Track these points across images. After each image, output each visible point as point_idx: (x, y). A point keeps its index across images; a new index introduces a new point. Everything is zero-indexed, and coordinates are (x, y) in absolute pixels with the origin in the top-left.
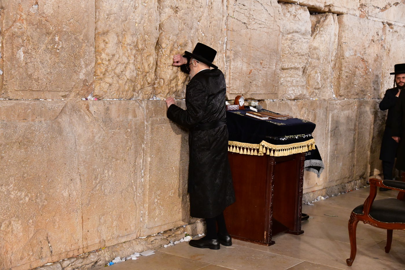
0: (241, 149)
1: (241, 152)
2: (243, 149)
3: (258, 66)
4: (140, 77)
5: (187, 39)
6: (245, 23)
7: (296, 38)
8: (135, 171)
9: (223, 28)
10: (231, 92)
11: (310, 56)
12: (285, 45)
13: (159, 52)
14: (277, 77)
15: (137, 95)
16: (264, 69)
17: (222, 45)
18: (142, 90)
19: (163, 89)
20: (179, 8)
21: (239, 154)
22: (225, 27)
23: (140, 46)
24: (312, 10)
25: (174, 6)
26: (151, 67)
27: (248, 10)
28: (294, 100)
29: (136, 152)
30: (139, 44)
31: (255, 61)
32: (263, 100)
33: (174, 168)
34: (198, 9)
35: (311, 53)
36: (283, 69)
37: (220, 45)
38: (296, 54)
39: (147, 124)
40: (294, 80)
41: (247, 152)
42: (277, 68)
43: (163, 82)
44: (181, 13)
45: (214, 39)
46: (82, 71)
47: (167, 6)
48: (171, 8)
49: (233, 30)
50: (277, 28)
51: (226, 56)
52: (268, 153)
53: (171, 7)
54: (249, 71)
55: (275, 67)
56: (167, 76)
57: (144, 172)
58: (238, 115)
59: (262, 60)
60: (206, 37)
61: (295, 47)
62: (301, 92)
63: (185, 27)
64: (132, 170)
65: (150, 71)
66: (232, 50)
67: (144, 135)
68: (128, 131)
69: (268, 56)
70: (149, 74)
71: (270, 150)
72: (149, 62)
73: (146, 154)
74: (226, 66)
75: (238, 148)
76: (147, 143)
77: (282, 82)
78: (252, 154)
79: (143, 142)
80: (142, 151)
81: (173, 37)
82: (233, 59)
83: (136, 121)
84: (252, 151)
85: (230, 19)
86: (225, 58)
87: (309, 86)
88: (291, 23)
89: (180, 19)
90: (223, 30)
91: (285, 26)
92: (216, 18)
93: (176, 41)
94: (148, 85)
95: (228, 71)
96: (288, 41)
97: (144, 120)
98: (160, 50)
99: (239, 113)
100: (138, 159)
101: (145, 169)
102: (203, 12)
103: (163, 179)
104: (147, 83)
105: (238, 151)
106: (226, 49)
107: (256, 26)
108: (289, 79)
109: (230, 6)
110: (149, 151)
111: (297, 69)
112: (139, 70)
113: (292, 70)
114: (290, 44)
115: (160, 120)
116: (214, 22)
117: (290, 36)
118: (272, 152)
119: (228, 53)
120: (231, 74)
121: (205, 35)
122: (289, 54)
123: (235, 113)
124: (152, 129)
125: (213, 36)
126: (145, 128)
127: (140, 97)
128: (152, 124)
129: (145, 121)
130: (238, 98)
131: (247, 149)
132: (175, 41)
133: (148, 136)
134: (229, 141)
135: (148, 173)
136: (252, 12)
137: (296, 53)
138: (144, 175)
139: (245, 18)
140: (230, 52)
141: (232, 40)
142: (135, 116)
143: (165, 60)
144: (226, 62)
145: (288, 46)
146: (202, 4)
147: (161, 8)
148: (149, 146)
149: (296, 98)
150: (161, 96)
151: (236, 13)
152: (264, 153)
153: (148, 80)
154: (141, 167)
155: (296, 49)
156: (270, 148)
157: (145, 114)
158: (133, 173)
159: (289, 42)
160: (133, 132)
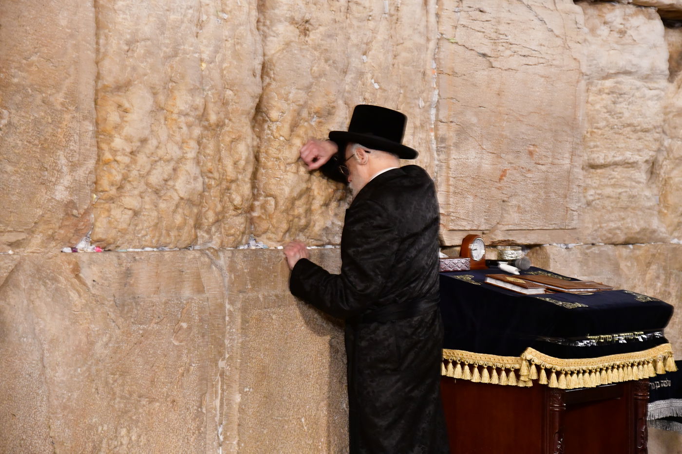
0: (476, 370)
1: (476, 378)
2: (481, 368)
3: (524, 161)
4: (214, 192)
5: (332, 97)
6: (484, 55)
7: (625, 88)
8: (199, 430)
9: (428, 67)
10: (452, 227)
11: (668, 132)
12: (598, 107)
13: (264, 130)
14: (574, 186)
15: (206, 236)
16: (540, 167)
17: (426, 110)
18: (217, 224)
19: (274, 221)
20: (312, 21)
21: (469, 382)
22: (434, 66)
23: (213, 118)
24: (670, 15)
25: (298, 17)
26: (241, 167)
27: (493, 21)
28: (626, 243)
29: (204, 380)
30: (211, 112)
31: (516, 148)
32: (539, 246)
33: (303, 420)
34: (360, 24)
35: (669, 125)
36: (593, 167)
37: (422, 111)
38: (629, 129)
39: (232, 309)
40: (624, 194)
41: (491, 376)
42: (576, 164)
43: (273, 202)
44: (319, 35)
45: (405, 96)
46: (62, 181)
47: (282, 19)
48: (292, 24)
49: (454, 74)
50: (573, 65)
51: (436, 138)
52: (543, 381)
53: (292, 21)
54: (499, 173)
55: (567, 161)
56: (282, 189)
57: (224, 433)
58: (466, 284)
59: (534, 145)
60: (385, 91)
61: (624, 111)
62: (642, 224)
63: (328, 68)
64: (192, 426)
65: (240, 177)
66: (451, 122)
67: (224, 336)
68: (181, 328)
69: (549, 135)
70: (238, 185)
71: (549, 372)
72: (236, 157)
73: (229, 386)
74: (437, 162)
75: (467, 368)
76: (231, 358)
77: (591, 198)
78: (504, 381)
79: (221, 354)
80: (218, 377)
81: (296, 93)
82: (456, 145)
83: (203, 301)
84: (504, 373)
85: (445, 45)
86: (434, 142)
87: (667, 207)
88: (612, 52)
89: (315, 49)
90: (429, 72)
91: (595, 60)
92: (408, 44)
93: (306, 103)
94: (234, 213)
95: (444, 174)
96: (604, 96)
97: (223, 297)
98: (266, 127)
99: (468, 278)
100: (208, 397)
101: (227, 424)
102: (374, 31)
103: (275, 449)
104: (232, 208)
105: (467, 376)
106: (438, 120)
107: (514, 62)
108: (608, 191)
109: (444, 14)
110: (237, 376)
111: (631, 165)
112: (210, 175)
113: (619, 169)
114: (609, 102)
115: (265, 297)
116: (404, 54)
117: (609, 83)
118: (554, 376)
119: (443, 130)
120: (451, 182)
121: (380, 88)
122: (607, 129)
123: (458, 277)
124: (245, 321)
125: (401, 87)
126: (227, 318)
127: (214, 242)
128: (244, 310)
129: (227, 301)
130: (469, 239)
131: (490, 369)
132: (302, 103)
133: (233, 339)
134: (444, 350)
135: (235, 432)
136: (502, 28)
137: (629, 125)
138: (225, 438)
139: (486, 41)
140: (449, 126)
141: (452, 98)
142: (200, 290)
143: (279, 150)
144: (438, 151)
145: (605, 107)
146: (372, 11)
147: (268, 23)
148: (238, 365)
149: (632, 238)
150: (269, 239)
151: (460, 32)
152: (533, 380)
153: (233, 200)
154: (217, 419)
155: (627, 114)
156: (548, 366)
157: (226, 284)
158: (194, 433)
159: (607, 99)
160: (195, 330)
